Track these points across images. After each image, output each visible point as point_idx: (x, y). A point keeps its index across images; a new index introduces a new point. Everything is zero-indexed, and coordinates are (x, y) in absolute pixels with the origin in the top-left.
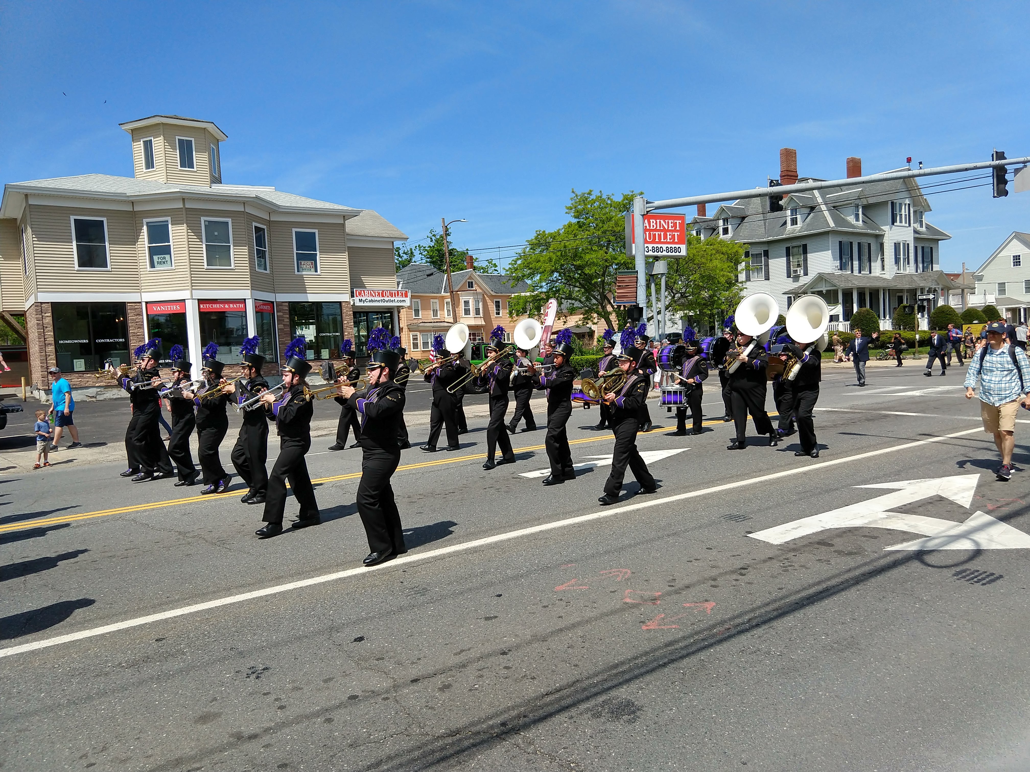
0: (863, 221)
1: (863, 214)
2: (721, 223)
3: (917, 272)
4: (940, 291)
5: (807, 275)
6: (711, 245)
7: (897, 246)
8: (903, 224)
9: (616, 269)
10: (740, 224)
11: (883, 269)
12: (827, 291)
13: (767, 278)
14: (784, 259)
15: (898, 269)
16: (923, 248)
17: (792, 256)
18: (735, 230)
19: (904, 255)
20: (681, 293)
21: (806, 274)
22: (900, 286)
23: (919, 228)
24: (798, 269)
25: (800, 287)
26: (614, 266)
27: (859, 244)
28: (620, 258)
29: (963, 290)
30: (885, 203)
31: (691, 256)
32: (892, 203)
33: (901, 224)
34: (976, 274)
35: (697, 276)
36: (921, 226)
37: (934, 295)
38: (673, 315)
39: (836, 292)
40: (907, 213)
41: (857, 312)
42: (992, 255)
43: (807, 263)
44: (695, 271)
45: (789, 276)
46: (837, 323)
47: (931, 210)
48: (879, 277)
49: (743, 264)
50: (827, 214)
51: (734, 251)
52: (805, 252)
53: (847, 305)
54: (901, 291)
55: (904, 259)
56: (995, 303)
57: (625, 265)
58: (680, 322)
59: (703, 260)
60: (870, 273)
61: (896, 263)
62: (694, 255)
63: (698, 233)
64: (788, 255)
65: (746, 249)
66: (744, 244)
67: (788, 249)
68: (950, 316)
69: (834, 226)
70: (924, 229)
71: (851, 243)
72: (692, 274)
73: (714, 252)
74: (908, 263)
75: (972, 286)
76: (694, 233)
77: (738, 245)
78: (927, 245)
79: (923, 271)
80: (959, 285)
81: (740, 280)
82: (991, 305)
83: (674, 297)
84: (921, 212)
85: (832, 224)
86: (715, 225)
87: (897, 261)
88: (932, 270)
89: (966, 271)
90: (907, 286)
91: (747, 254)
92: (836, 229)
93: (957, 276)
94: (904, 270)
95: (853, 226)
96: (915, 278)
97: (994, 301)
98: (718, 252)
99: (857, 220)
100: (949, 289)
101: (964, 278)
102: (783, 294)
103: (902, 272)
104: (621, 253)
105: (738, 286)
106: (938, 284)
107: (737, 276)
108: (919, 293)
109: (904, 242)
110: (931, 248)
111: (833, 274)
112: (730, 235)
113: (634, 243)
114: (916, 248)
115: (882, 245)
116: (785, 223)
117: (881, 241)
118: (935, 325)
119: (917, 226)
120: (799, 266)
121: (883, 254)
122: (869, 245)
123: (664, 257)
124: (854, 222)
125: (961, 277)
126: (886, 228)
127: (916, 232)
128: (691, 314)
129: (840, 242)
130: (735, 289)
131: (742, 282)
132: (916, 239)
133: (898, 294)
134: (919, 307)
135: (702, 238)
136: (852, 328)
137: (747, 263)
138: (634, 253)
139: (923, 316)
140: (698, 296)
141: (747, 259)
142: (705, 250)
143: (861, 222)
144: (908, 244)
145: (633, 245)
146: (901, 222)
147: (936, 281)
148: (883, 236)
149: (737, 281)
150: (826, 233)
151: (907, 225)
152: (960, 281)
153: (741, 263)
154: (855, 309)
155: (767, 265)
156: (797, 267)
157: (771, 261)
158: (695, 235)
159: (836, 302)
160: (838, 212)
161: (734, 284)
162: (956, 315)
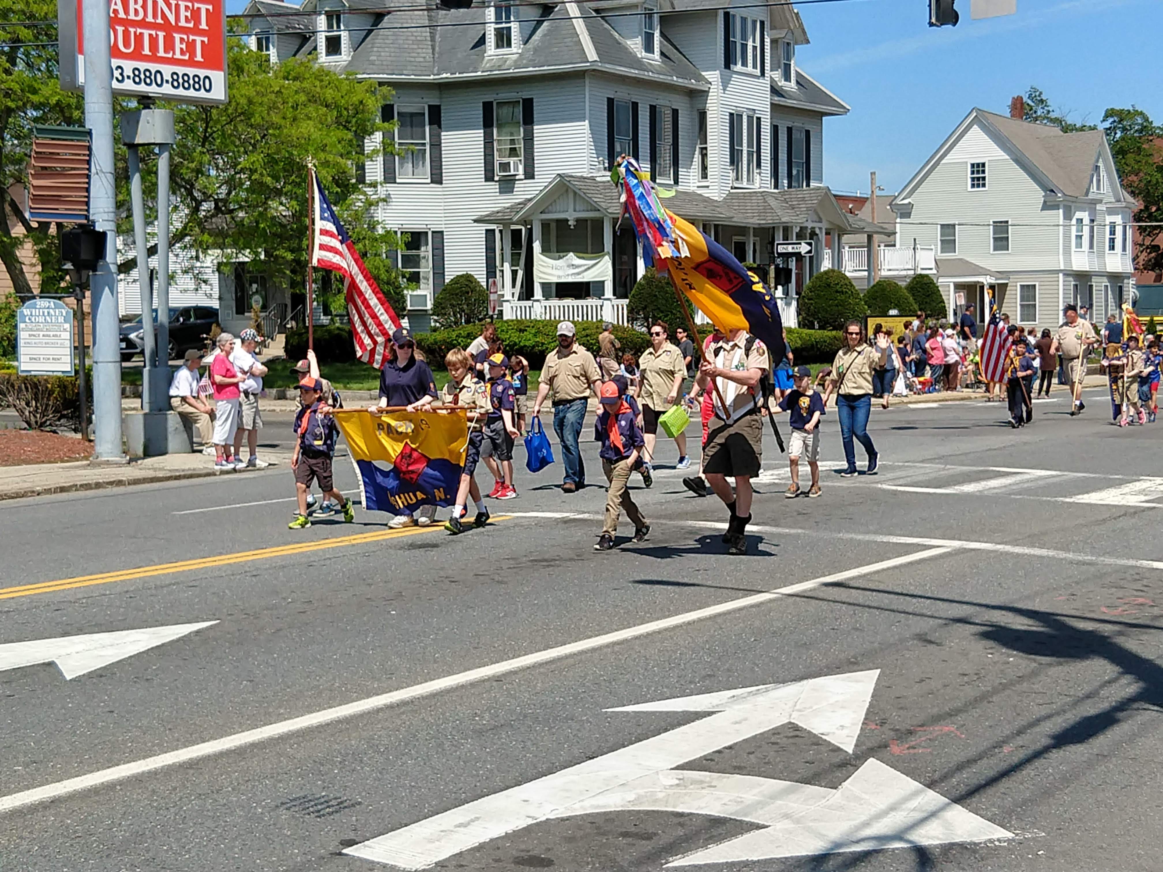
0: (662, 54)
1: (662, 34)
2: (322, 22)
3: (776, 187)
4: (823, 237)
5: (533, 177)
6: (295, 79)
7: (734, 120)
8: (750, 69)
9: (36, 120)
10: (370, 32)
11: (705, 176)
12: (578, 220)
13: (437, 178)
14: (480, 133)
15: (737, 179)
16: (790, 130)
17: (499, 127)
18: (356, 47)
19: (750, 145)
20: (216, 201)
21: (530, 174)
22: (739, 219)
23: (782, 83)
24: (512, 160)
25: (515, 208)
26: (32, 113)
27: (653, 109)
28: (46, 91)
29: (870, 237)
30: (711, 13)
31: (243, 101)
32: (727, 15)
33: (744, 69)
34: (898, 201)
35: (257, 158)
36: (788, 78)
37: (810, 244)
38: (197, 258)
39: (598, 225)
40: (758, 44)
41: (644, 277)
42: (932, 157)
43: (532, 148)
44: (254, 146)
45: (489, 177)
46: (599, 302)
47: (808, 42)
48: (694, 194)
49: (378, 136)
50: (580, 25)
51: (355, 99)
52: (529, 120)
53: (625, 258)
54: (742, 230)
55: (750, 154)
56: (934, 271)
57: (62, 111)
58: (214, 279)
59: (276, 119)
60: (676, 182)
61: (732, 163)
62: (250, 102)
63: (263, 43)
64: (488, 124)
65: (385, 98)
66: (381, 84)
67: (488, 107)
68: (843, 297)
69: (596, 58)
70: (791, 86)
71: (635, 105)
72: (246, 153)
73: (302, 98)
74: (759, 165)
75: (889, 228)
76: (252, 43)
77: (364, 86)
78: (797, 123)
79: (790, 186)
80: (862, 224)
81: (368, 179)
82: (927, 276)
83: (196, 210)
84: (788, 44)
85: (592, 55)
86: (306, 27)
87: (734, 159)
88: (808, 185)
89: (877, 192)
90: (754, 221)
91: (387, 113)
92: (600, 67)
93: (861, 201)
94: (748, 180)
95: (638, 63)
96: (773, 203)
97: (933, 265)
98: (313, 99)
99: (649, 47)
100: (842, 232)
101: (873, 209)
102: (475, 221)
103: (745, 185)
104: (51, 76)
105: (365, 194)
106: (820, 222)
107: (361, 168)
108: (779, 238)
109: (751, 113)
110: (808, 132)
111: (593, 178)
112: (345, 56)
113: (81, 52)
114: (775, 129)
115: (703, 116)
116: (482, 41)
117: (701, 107)
118: (813, 315)
119: (777, 75)
120: (513, 152)
121: (704, 140)
122: (675, 112)
123: (168, 99)
124: (641, 54)
125: (868, 204)
126: (713, 76)
127: (775, 91)
128: (242, 259)
129: (610, 102)
130: (357, 201)
131: (374, 185)
132: (774, 106)
133: (736, 239)
134: (777, 269)
135: (274, 58)
136: (633, 314)
137: (388, 136)
138: (81, 79)
139: (786, 293)
140: (261, 214)
141: (386, 124)
142: (280, 92)
143: (657, 55)
144: (759, 119)
145: (81, 58)
146: (744, 64)
147: (815, 211)
148: (705, 94)
149: (361, 179)
150: (578, 75)
151: (758, 72)
152: (864, 213)
153: (372, 133)
154: (641, 270)
155: (436, 145)
156: (509, 157)
157: (447, 137)
158: (254, 47)
159: (598, 250)
160: (606, 26)
161: (355, 189)
162: (855, 294)
